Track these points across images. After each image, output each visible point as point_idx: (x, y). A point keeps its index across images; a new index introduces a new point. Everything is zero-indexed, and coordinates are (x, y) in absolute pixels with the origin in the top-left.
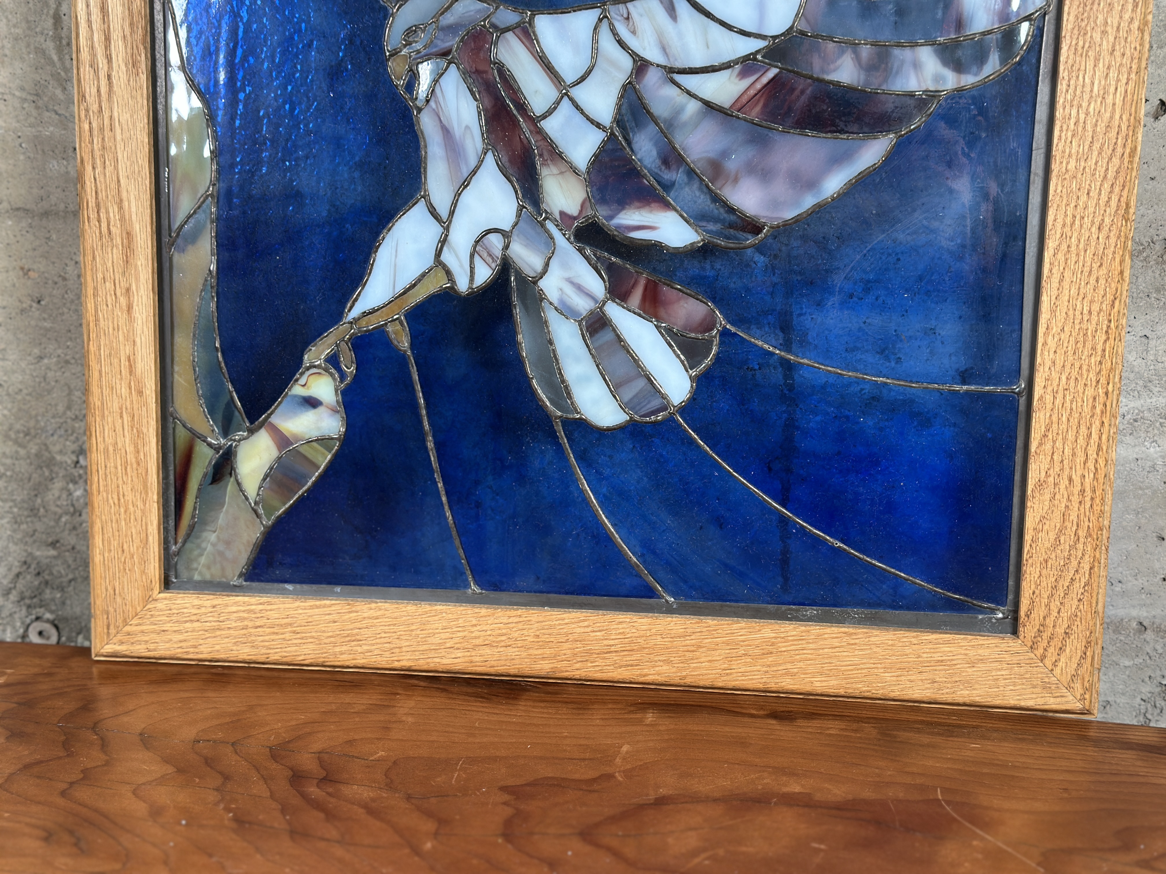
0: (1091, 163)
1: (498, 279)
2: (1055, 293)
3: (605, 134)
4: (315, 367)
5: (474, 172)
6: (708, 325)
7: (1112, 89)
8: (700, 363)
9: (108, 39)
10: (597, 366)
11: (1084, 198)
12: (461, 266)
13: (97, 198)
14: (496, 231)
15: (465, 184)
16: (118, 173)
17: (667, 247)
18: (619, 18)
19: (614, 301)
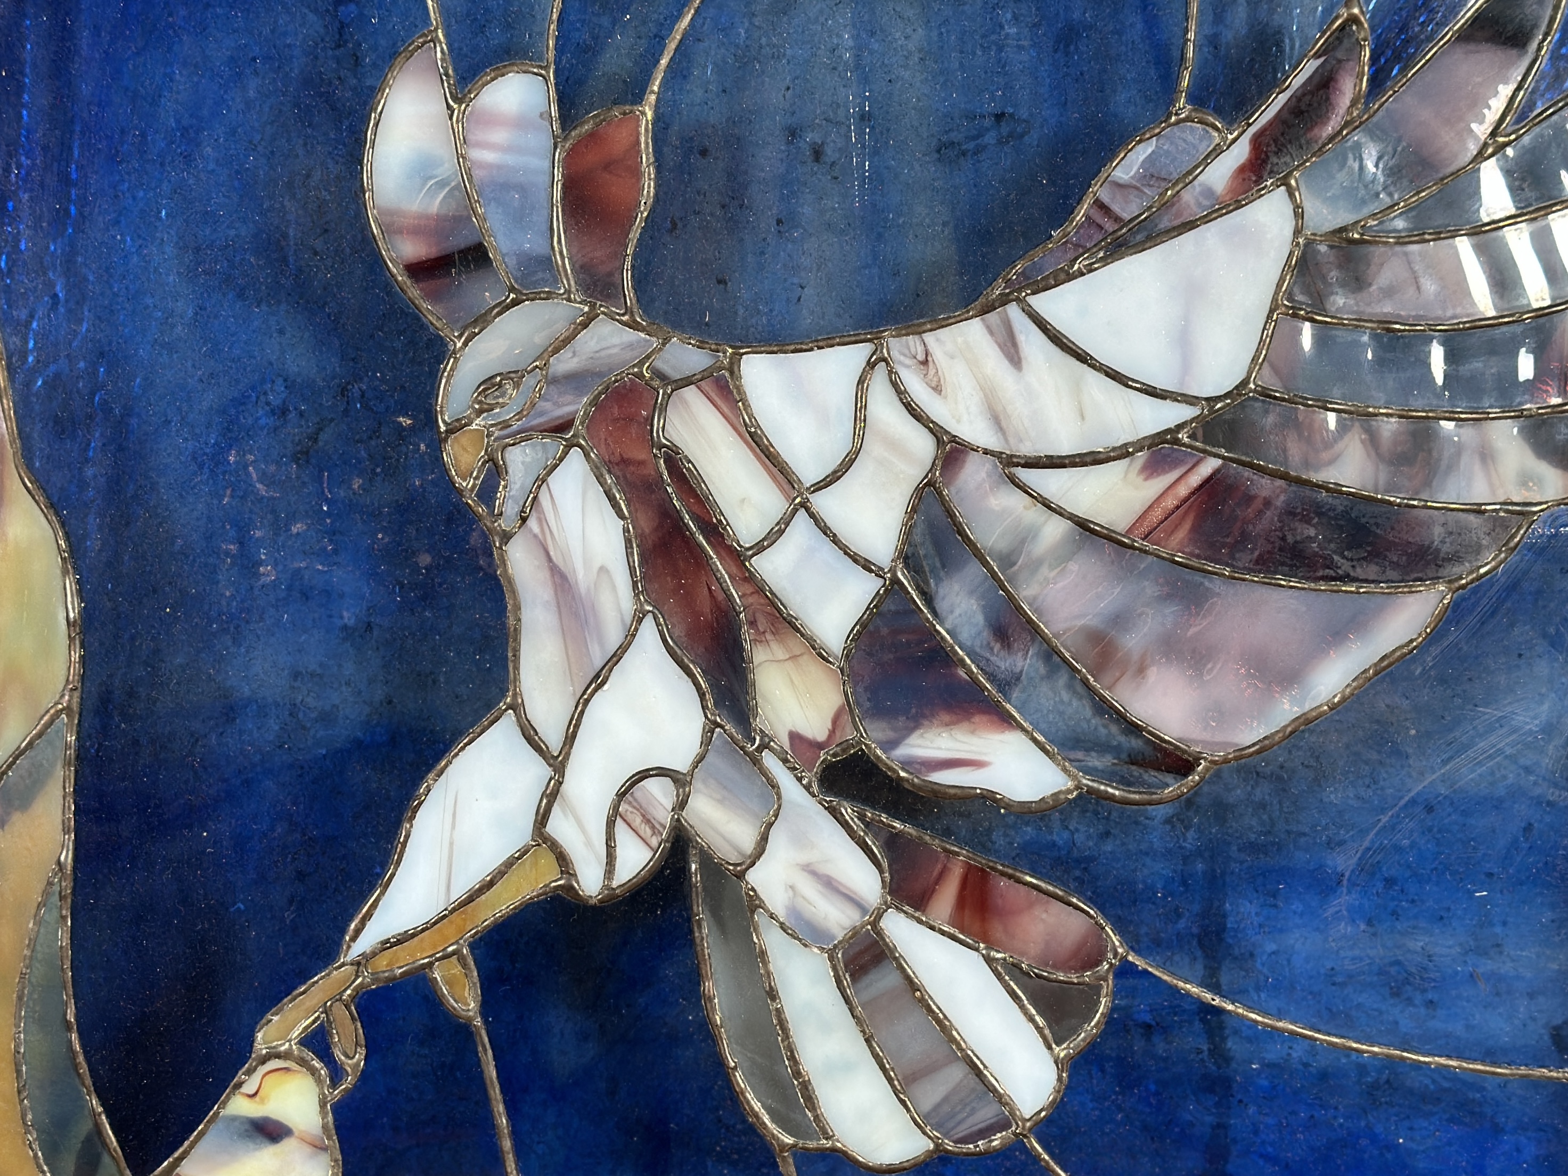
1: (663, 868)
3: (881, 581)
4: (278, 1056)
5: (616, 658)
6: (1089, 955)
8: (1075, 1031)
10: (867, 1041)
14: (662, 772)
15: (599, 680)
17: (1007, 802)
18: (908, 361)
19: (900, 909)
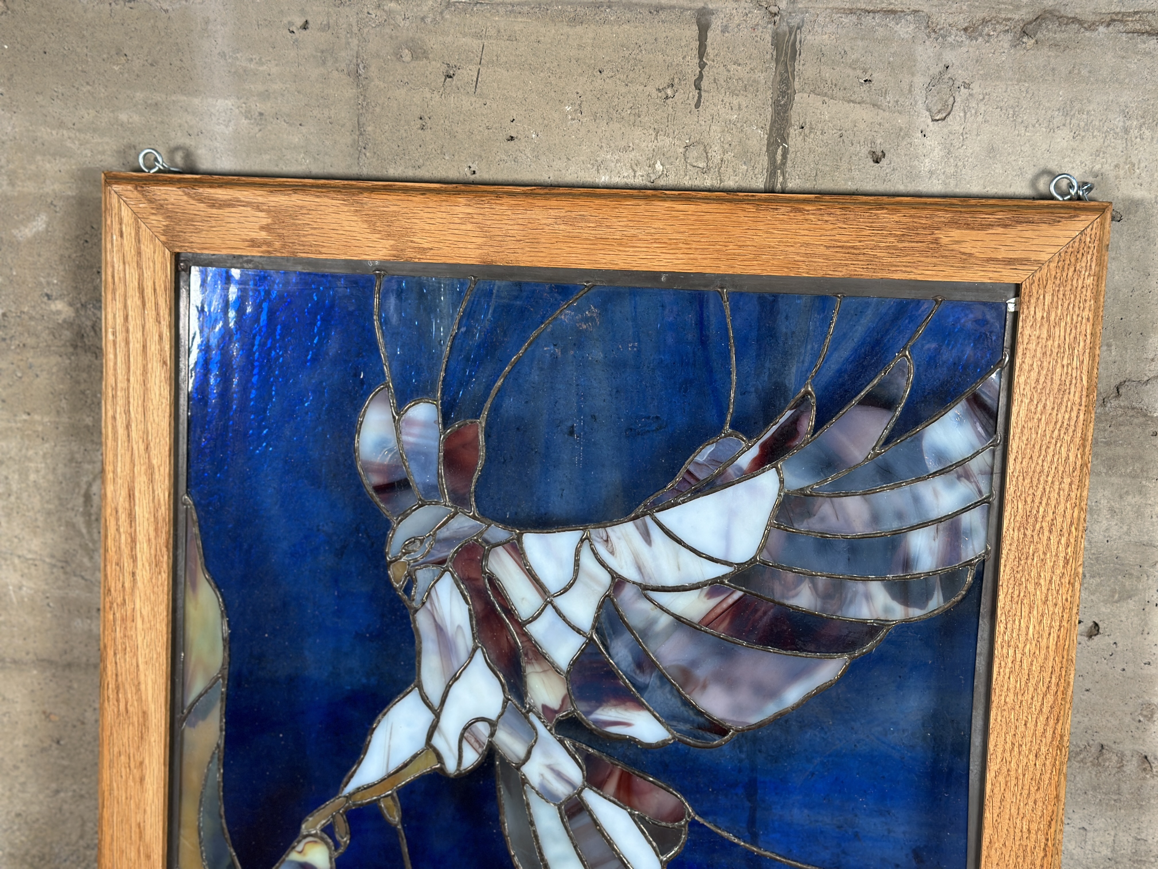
0: (1028, 697)
2: (996, 811)
3: (585, 639)
4: (311, 835)
5: (464, 667)
6: (678, 815)
7: (1046, 635)
8: (670, 850)
9: (134, 541)
10: (575, 847)
11: (1022, 728)
12: (450, 749)
13: (117, 680)
14: (483, 719)
16: (137, 659)
17: (640, 742)
18: (599, 540)
19: (591, 789)
